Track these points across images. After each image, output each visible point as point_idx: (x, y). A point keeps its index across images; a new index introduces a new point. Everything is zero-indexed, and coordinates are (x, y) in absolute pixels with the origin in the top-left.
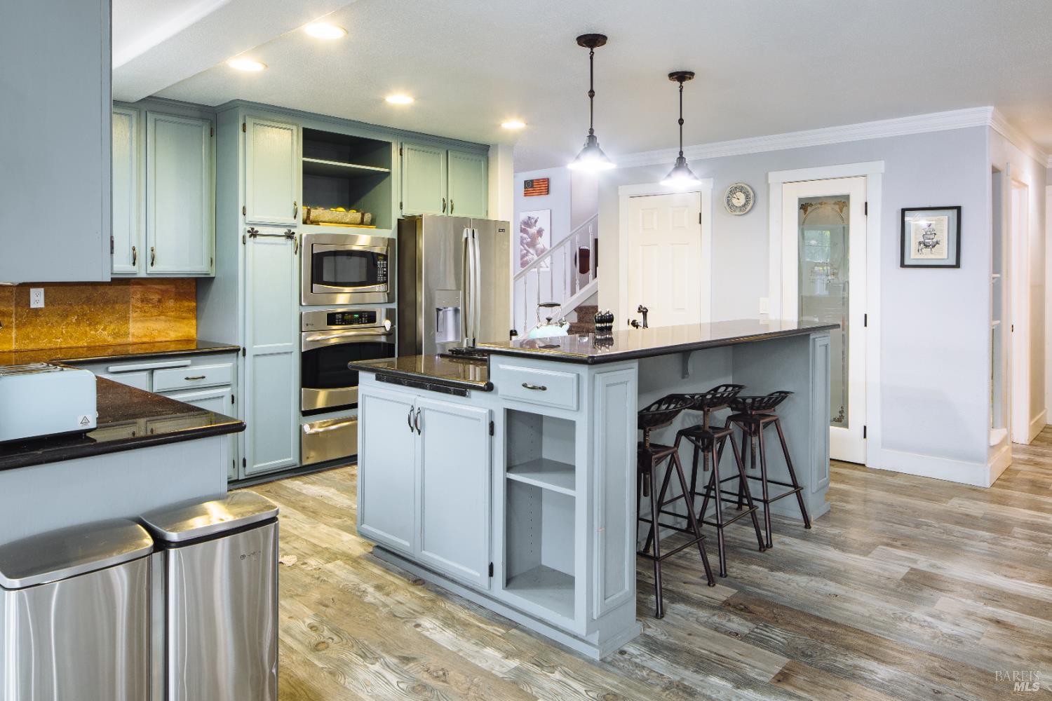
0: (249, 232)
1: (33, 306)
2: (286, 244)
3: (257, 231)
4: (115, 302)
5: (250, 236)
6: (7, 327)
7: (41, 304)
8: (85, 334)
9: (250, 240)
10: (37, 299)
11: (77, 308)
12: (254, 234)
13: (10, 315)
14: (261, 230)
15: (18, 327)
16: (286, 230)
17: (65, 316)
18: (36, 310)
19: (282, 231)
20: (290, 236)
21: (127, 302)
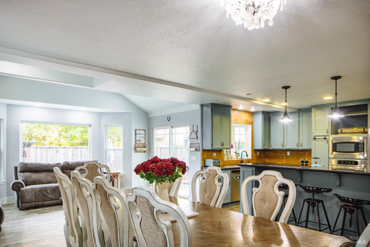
0: (313, 138)
1: (288, 155)
2: (325, 141)
3: (316, 138)
4: (303, 155)
5: (314, 139)
6: (284, 159)
7: (289, 155)
8: (297, 162)
9: (314, 140)
10: (288, 154)
11: (295, 156)
12: (315, 139)
13: (284, 157)
14: (317, 137)
15: (286, 159)
16: (324, 137)
17: (293, 158)
18: (288, 156)
19: (323, 137)
20: (325, 138)
21: (305, 155)
